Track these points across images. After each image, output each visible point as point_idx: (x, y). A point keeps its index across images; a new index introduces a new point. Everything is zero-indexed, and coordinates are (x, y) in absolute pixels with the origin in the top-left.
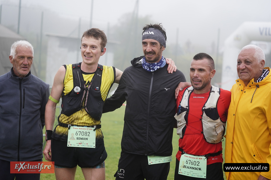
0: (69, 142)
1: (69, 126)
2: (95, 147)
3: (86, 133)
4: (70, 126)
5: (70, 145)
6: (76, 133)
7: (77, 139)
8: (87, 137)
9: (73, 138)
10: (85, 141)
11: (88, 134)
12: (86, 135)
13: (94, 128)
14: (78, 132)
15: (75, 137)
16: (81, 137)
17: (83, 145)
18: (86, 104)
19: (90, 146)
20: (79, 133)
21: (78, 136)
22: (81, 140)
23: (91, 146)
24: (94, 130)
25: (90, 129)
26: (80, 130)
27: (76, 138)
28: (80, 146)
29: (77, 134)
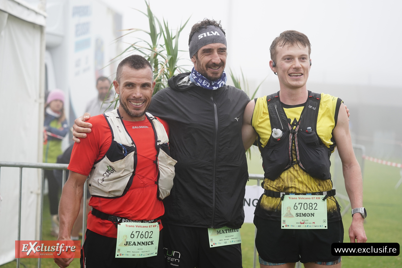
0: (284, 221)
1: (281, 195)
2: (327, 228)
3: (311, 205)
4: (283, 195)
5: (286, 226)
6: (295, 206)
7: (297, 215)
8: (312, 211)
9: (289, 215)
10: (310, 219)
11: (314, 206)
12: (311, 208)
13: (324, 196)
14: (297, 205)
15: (294, 212)
16: (303, 211)
17: (307, 225)
18: (298, 158)
19: (318, 226)
20: (299, 206)
21: (298, 211)
22: (304, 217)
23: (320, 226)
24: (324, 200)
25: (317, 198)
26: (301, 201)
27: (294, 215)
28: (303, 227)
29: (296, 208)
